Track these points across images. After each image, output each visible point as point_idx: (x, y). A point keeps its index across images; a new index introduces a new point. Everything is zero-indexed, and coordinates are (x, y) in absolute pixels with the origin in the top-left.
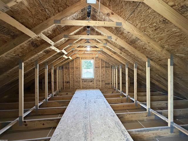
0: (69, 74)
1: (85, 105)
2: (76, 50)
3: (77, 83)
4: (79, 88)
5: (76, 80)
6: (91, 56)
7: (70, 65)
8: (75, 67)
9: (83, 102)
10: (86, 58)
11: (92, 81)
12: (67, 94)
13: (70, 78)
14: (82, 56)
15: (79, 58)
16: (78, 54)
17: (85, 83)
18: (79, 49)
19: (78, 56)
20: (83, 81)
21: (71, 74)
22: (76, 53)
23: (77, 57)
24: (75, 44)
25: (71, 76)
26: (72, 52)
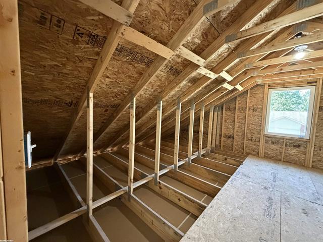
0: (234, 121)
1: (267, 204)
2: (256, 68)
3: (251, 142)
4: (257, 155)
5: (250, 136)
6: (307, 76)
7: (237, 102)
8: (250, 108)
9: (261, 194)
10: (283, 85)
11: (299, 146)
12: (226, 159)
13: (236, 129)
14: (273, 80)
15: (263, 86)
16: (262, 76)
17: (274, 147)
18: (266, 63)
19: (260, 81)
20: (267, 142)
21: (239, 122)
22: (256, 74)
23: (257, 85)
24: (253, 51)
25: (237, 125)
26: (246, 73)
